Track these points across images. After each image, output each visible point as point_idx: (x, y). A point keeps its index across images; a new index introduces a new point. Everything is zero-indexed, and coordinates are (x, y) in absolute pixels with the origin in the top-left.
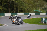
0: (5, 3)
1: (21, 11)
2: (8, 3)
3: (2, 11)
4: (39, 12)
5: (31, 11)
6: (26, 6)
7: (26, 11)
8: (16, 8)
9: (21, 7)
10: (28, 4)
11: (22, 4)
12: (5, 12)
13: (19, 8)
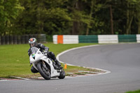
0: (100, 6)
2: (108, 6)
3: (90, 29)
8: (133, 20)
12: (100, 32)
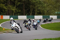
0: (19, 3)
2: (22, 3)
3: (15, 13)
5: (52, 14)
6: (46, 7)
7: (46, 13)
8: (33, 9)
9: (39, 8)
11: (41, 4)
12: (19, 14)
13: (36, 9)
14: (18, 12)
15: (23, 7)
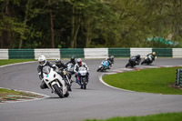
0: (37, 11)
1: (99, 42)
2: (48, 11)
3: (24, 41)
4: (169, 46)
5: (137, 42)
6: (118, 22)
7: (118, 40)
8: (80, 29)
9: (98, 26)
10: (125, 13)
11: (102, 13)
12: (37, 45)
13: (89, 29)
14: (35, 38)
15: (49, 21)
